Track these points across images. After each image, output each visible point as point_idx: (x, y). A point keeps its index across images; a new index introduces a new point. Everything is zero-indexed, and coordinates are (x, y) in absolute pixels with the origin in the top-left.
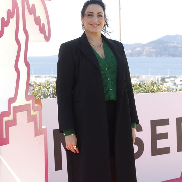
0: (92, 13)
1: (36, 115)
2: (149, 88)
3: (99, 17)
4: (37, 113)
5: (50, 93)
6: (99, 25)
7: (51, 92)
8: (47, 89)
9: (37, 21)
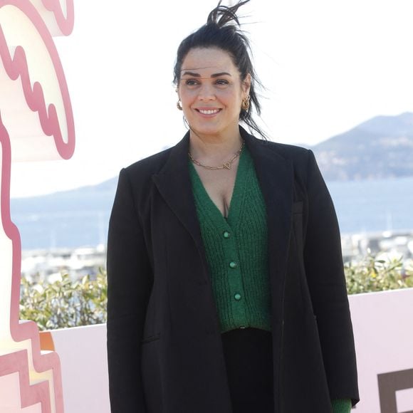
0: (197, 75)
1: (46, 383)
2: (363, 278)
3: (218, 86)
4: (47, 376)
5: (72, 311)
6: (220, 109)
7: (75, 308)
8: (64, 297)
9: (34, 98)
